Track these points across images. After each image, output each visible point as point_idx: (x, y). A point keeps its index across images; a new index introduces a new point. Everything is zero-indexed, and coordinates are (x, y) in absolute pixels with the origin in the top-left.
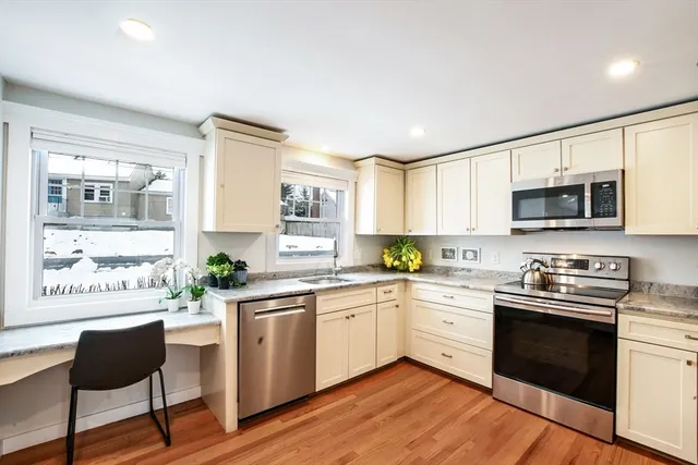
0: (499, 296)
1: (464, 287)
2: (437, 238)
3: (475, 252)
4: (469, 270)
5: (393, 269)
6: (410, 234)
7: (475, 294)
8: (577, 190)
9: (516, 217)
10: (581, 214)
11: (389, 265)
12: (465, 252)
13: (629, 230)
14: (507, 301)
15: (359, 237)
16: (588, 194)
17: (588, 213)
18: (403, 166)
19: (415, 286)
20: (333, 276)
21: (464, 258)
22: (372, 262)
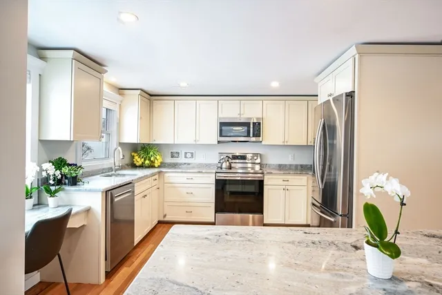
0: (218, 175)
1: (200, 172)
2: (167, 145)
3: (192, 154)
4: (189, 164)
5: (142, 166)
6: (154, 143)
7: (206, 175)
8: (247, 124)
9: (221, 136)
10: (248, 135)
11: (138, 164)
12: (186, 153)
13: (263, 143)
14: (222, 176)
15: (121, 144)
16: (251, 126)
17: (251, 135)
18: (151, 97)
19: (167, 175)
20: (113, 172)
21: (186, 157)
22: (127, 163)
